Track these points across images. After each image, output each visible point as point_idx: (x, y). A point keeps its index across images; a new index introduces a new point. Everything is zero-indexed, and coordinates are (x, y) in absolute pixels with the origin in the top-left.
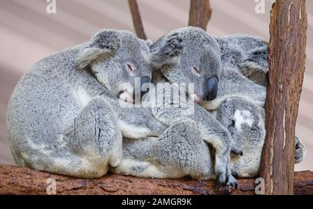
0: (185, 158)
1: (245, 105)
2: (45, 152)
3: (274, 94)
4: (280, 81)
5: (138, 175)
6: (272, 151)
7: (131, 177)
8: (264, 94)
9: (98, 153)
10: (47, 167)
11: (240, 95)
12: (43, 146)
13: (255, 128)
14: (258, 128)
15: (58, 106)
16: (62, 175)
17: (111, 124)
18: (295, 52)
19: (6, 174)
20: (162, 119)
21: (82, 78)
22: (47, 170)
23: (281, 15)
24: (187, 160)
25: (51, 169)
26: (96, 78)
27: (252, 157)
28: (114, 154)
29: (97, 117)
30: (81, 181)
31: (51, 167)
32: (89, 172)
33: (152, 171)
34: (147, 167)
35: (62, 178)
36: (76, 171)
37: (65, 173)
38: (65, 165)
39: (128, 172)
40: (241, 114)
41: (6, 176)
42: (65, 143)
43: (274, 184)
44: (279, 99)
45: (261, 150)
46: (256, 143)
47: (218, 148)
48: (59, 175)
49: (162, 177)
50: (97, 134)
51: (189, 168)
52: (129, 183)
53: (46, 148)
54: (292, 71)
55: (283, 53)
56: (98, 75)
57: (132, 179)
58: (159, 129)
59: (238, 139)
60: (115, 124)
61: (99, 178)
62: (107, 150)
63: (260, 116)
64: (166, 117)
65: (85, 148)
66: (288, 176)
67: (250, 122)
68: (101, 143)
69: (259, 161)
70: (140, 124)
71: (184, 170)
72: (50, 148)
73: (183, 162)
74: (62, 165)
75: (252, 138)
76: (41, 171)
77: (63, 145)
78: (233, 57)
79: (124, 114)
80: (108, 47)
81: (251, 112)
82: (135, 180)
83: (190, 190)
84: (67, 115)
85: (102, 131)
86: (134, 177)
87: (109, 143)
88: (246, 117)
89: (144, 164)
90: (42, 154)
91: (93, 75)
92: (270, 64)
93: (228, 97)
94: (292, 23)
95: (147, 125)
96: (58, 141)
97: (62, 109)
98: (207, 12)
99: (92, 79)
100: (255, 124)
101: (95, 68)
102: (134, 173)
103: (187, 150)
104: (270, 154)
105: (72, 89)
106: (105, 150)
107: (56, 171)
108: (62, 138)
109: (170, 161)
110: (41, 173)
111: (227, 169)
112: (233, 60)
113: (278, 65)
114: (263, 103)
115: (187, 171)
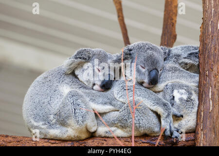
0: (138, 122)
1: (181, 86)
2: (43, 127)
3: (203, 78)
4: (206, 69)
5: (110, 136)
6: (202, 113)
7: (105, 138)
8: (197, 79)
9: (76, 124)
10: (46, 136)
11: (178, 80)
12: (41, 123)
13: (189, 100)
14: (192, 100)
15: (49, 97)
16: (57, 140)
17: (82, 105)
18: (215, 50)
19: (18, 142)
20: (121, 100)
21: (68, 79)
22: (46, 137)
23: (205, 28)
24: (139, 123)
25: (48, 137)
26: (78, 79)
27: (190, 119)
28: (89, 124)
29: (72, 101)
30: (70, 142)
31: (48, 136)
32: (74, 136)
33: (119, 132)
34: (115, 130)
35: (57, 142)
36: (65, 136)
37: (58, 139)
38: (57, 134)
39: (103, 135)
40: (178, 92)
41: (18, 143)
42: (55, 120)
43: (204, 134)
44: (206, 80)
45: (196, 114)
46: (190, 109)
47: (161, 114)
48: (55, 140)
49: (126, 136)
50: (74, 112)
51: (143, 129)
52: (104, 142)
53: (43, 124)
54: (214, 62)
55: (207, 52)
56: (79, 77)
57: (107, 139)
58: (119, 106)
59: (178, 108)
60: (86, 105)
61: (83, 140)
62: (83, 122)
63: (193, 92)
64: (123, 98)
65: (68, 122)
66: (214, 128)
67: (185, 97)
68: (77, 118)
69: (195, 121)
70: (106, 104)
71: (140, 130)
72: (45, 124)
73: (137, 125)
74: (55, 134)
75: (187, 106)
76: (43, 139)
77: (54, 121)
78: (175, 58)
79: (93, 98)
80: (81, 58)
81: (186, 90)
82: (109, 139)
83: (147, 143)
84: (56, 102)
85: (76, 110)
86: (108, 137)
87: (82, 117)
88: (182, 94)
89: (113, 129)
90: (41, 128)
91: (76, 77)
92: (199, 60)
93: (169, 83)
94: (213, 32)
95: (111, 104)
96: (50, 119)
97: (52, 99)
98: (172, 36)
99: (75, 80)
100: (189, 98)
101: (77, 72)
102: (107, 135)
103: (139, 117)
104: (201, 115)
105: (59, 86)
106: (80, 122)
107: (52, 137)
108: (52, 117)
109: (129, 125)
110: (43, 140)
111: (170, 127)
112: (175, 60)
113: (204, 60)
114: (197, 84)
115: (142, 131)
